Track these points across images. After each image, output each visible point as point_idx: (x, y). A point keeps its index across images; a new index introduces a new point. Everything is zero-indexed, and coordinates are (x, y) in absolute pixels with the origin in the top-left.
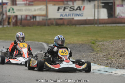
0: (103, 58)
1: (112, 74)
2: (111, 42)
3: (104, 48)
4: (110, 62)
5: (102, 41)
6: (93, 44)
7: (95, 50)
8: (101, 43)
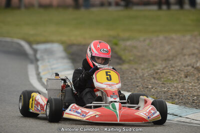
0: (153, 80)
1: (188, 120)
2: (147, 42)
3: (139, 54)
4: (172, 90)
5: (128, 39)
6: (116, 44)
7: (124, 57)
8: (128, 43)
